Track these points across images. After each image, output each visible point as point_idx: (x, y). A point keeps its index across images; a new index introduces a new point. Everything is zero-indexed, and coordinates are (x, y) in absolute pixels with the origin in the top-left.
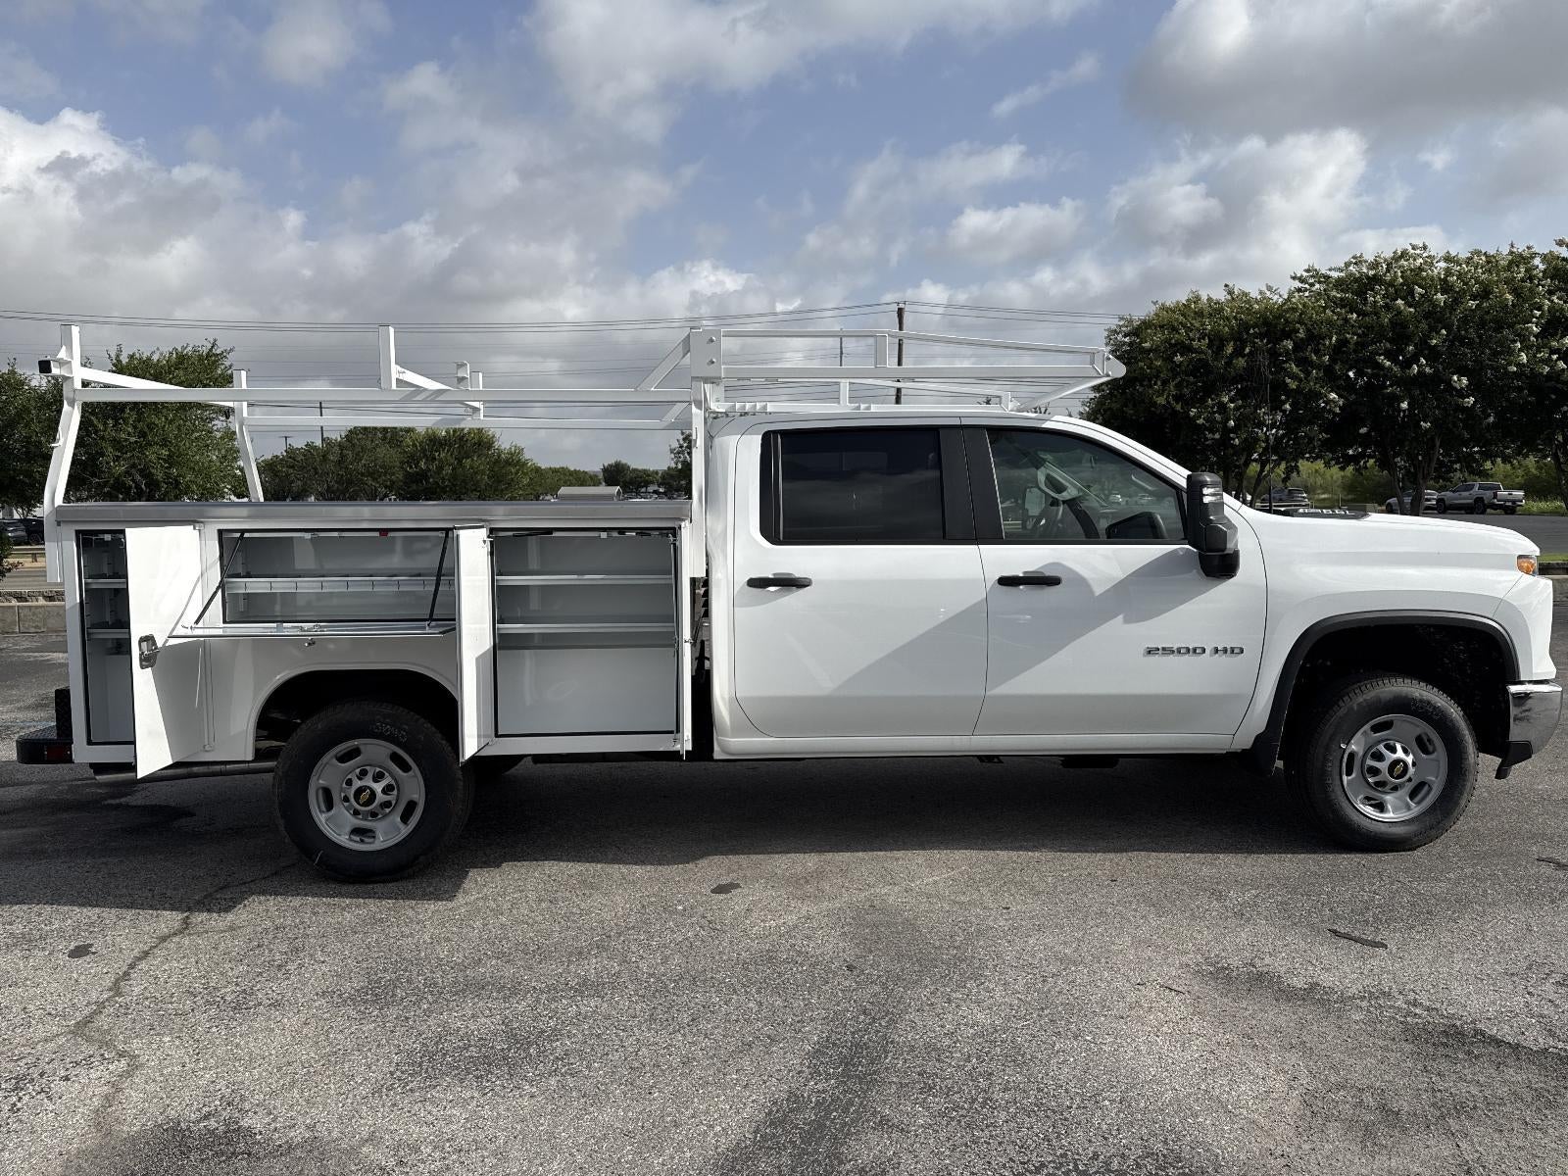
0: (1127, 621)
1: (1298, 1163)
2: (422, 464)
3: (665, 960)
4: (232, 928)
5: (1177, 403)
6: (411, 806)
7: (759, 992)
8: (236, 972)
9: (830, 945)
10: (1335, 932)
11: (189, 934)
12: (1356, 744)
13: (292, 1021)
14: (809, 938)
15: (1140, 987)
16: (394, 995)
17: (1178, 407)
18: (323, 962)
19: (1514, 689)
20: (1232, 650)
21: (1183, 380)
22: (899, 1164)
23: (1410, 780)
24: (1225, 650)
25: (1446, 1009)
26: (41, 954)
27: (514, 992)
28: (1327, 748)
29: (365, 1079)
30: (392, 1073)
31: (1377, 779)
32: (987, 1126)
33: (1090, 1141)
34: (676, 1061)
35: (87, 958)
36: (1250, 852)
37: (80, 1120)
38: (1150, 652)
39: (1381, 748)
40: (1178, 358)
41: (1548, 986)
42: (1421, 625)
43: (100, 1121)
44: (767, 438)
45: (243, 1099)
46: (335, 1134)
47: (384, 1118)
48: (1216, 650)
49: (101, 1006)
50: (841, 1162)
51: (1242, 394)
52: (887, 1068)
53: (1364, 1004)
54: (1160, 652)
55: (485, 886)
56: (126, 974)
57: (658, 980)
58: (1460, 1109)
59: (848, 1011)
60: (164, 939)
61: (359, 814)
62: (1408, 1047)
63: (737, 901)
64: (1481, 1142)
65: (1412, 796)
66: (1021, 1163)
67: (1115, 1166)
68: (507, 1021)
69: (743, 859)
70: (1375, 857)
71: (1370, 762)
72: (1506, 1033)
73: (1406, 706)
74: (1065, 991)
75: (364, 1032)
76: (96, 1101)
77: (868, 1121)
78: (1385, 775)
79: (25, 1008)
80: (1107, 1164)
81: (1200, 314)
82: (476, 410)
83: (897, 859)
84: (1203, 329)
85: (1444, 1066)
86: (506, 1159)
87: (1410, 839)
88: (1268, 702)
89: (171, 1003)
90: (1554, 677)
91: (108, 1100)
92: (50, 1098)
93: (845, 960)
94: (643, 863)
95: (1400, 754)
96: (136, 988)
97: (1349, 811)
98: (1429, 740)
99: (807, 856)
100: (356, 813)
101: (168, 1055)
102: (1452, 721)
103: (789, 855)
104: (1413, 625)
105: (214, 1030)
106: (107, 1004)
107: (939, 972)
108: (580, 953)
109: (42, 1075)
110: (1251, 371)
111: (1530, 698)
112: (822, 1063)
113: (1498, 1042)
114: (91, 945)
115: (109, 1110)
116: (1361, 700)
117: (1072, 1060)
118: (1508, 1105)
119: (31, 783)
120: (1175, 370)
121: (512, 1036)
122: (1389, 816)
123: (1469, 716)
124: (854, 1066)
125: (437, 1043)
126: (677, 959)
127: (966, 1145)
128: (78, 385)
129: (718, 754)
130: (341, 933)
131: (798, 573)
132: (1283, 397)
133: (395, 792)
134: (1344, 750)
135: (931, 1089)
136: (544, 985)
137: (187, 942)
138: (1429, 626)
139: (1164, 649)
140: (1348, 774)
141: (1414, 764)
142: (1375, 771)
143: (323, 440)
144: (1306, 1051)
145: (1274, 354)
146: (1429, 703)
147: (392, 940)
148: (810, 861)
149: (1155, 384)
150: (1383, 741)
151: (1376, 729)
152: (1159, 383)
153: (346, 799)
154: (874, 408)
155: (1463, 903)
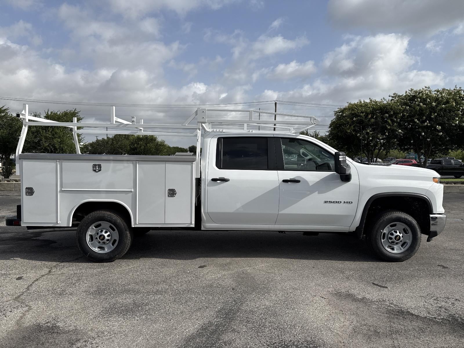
0: (319, 193)
1: (347, 345)
2: (136, 145)
3: (181, 285)
4: (62, 274)
5: (354, 132)
6: (115, 241)
7: (206, 295)
8: (61, 285)
9: (229, 282)
10: (374, 284)
11: (50, 275)
12: (385, 230)
13: (75, 298)
14: (223, 281)
15: (314, 297)
16: (104, 292)
17: (354, 133)
18: (86, 283)
19: (431, 216)
20: (349, 202)
21: (356, 125)
22: (235, 341)
23: (401, 241)
24: (347, 202)
25: (400, 306)
26: (8, 279)
27: (138, 292)
28: (377, 231)
29: (92, 314)
30: (100, 313)
31: (392, 241)
32: (262, 332)
33: (290, 337)
34: (179, 312)
35: (21, 280)
36: (354, 261)
37: (13, 322)
38: (326, 202)
39: (393, 232)
40: (355, 119)
41: (432, 300)
42: (405, 197)
43: (18, 323)
44: (219, 139)
45: (58, 318)
46: (82, 328)
47: (96, 324)
48: (345, 202)
49: (23, 293)
50: (219, 340)
51: (373, 130)
52: (238, 316)
53: (377, 303)
54: (328, 202)
55: (135, 264)
56: (31, 285)
57: (178, 291)
58: (397, 332)
59: (230, 300)
60: (43, 276)
61: (100, 243)
62: (386, 315)
63: (205, 270)
64: (401, 341)
65: (402, 246)
66: (270, 342)
67: (296, 344)
68: (134, 300)
69: (209, 259)
70: (390, 263)
71: (390, 236)
72: (415, 312)
73: (399, 220)
74: (293, 297)
75: (94, 302)
76: (18, 318)
77: (229, 330)
78: (394, 240)
79: (2, 293)
80: (294, 343)
81: (361, 106)
82: (141, 130)
83: (253, 260)
84: (362, 110)
85: (396, 320)
86: (127, 336)
87: (401, 258)
88: (360, 217)
89: (42, 293)
90: (444, 212)
91: (21, 317)
92: (5, 316)
93: (232, 287)
94: (180, 259)
95: (398, 233)
96: (33, 288)
97: (383, 250)
98: (407, 230)
99: (227, 258)
100: (99, 242)
101: (39, 306)
102: (413, 224)
103: (223, 258)
104: (403, 196)
105: (53, 300)
106: (25, 292)
107: (258, 291)
108: (158, 283)
109: (4, 310)
110: (376, 123)
111: (437, 218)
112: (220, 314)
113: (412, 315)
114: (23, 277)
115: (21, 320)
116: (387, 218)
117: (290, 315)
118: (411, 331)
119: (12, 233)
120: (353, 122)
121: (135, 303)
122: (395, 251)
123: (418, 223)
124: (228, 315)
125: (114, 305)
126: (185, 285)
127: (255, 337)
128: (27, 121)
129: (203, 228)
130: (92, 275)
131: (226, 177)
132: (386, 131)
133: (110, 236)
134: (382, 232)
135: (249, 322)
136: (146, 291)
137: (49, 277)
138: (408, 197)
139: (330, 202)
140: (383, 239)
141: (402, 237)
142: (391, 238)
143: (107, 137)
144: (357, 315)
145: (383, 118)
146: (407, 219)
147: (106, 278)
148: (228, 260)
149: (347, 126)
150: (393, 230)
151: (392, 226)
152: (349, 126)
153: (97, 238)
154: (254, 132)
155: (413, 276)
